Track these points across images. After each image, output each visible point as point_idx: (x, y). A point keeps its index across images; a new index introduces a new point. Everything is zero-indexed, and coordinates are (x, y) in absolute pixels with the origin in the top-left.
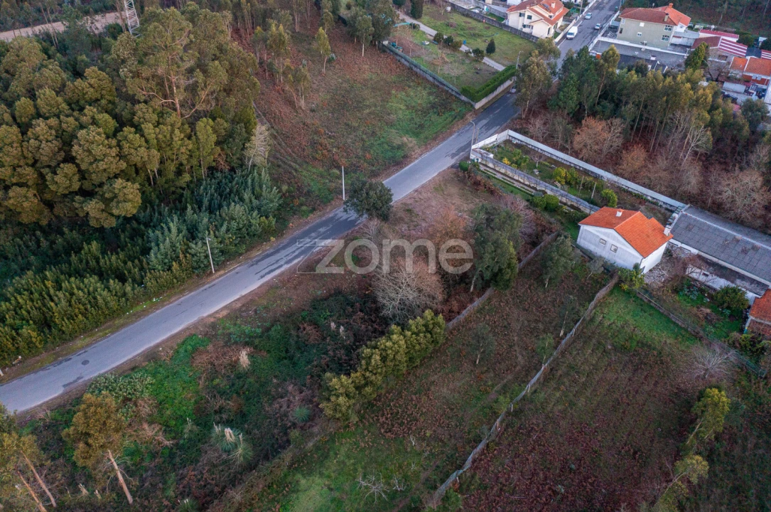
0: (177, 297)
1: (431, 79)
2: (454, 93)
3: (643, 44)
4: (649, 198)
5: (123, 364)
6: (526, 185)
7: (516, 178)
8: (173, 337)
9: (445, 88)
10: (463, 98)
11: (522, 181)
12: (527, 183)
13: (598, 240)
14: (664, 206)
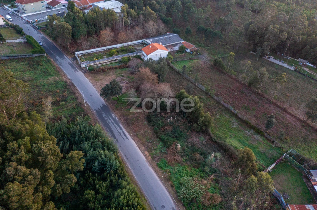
0: (128, 170)
1: (6, 58)
2: (27, 56)
3: (40, 11)
4: (133, 44)
5: (168, 191)
6: (109, 62)
7: (104, 62)
8: (156, 172)
9: (19, 57)
10: (35, 55)
11: (107, 61)
12: (109, 61)
13: (154, 56)
14: (138, 44)
